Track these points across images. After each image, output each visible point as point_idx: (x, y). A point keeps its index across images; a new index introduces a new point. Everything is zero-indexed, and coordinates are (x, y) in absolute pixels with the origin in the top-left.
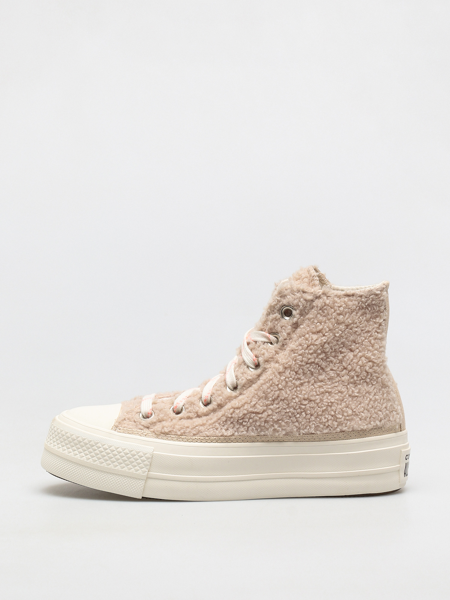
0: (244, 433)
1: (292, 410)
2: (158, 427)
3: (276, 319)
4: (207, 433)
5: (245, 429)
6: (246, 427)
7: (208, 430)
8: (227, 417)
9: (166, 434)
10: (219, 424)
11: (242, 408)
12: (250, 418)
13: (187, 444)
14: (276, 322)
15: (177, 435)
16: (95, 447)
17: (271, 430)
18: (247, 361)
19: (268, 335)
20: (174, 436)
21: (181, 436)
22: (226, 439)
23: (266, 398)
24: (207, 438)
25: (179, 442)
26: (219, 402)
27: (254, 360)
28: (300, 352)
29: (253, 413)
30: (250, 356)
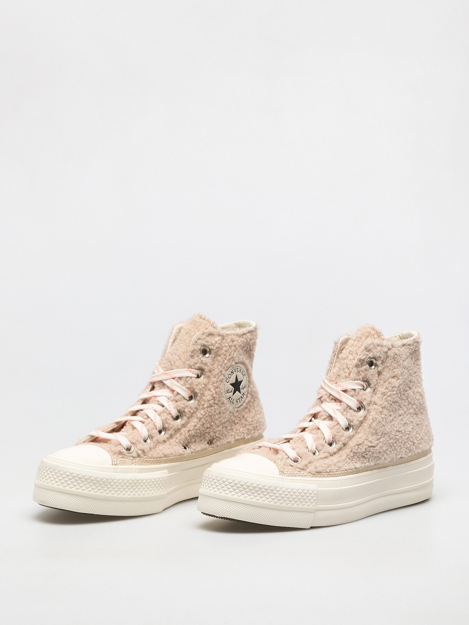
0: (367, 464)
1: (392, 441)
2: (311, 468)
3: (366, 370)
4: (345, 467)
5: (367, 461)
6: (367, 459)
7: (344, 465)
8: (354, 453)
9: (319, 473)
10: (349, 459)
11: (363, 445)
12: (369, 451)
13: (335, 478)
14: (367, 372)
15: (326, 472)
16: (275, 491)
17: (383, 459)
18: (353, 406)
19: (362, 383)
20: (325, 474)
21: (329, 473)
22: (357, 471)
23: (376, 434)
24: (346, 472)
25: (329, 478)
26: (344, 442)
27: (357, 404)
28: (389, 394)
29: (372, 447)
30: (354, 401)
